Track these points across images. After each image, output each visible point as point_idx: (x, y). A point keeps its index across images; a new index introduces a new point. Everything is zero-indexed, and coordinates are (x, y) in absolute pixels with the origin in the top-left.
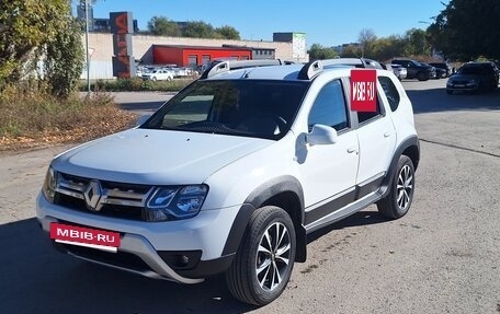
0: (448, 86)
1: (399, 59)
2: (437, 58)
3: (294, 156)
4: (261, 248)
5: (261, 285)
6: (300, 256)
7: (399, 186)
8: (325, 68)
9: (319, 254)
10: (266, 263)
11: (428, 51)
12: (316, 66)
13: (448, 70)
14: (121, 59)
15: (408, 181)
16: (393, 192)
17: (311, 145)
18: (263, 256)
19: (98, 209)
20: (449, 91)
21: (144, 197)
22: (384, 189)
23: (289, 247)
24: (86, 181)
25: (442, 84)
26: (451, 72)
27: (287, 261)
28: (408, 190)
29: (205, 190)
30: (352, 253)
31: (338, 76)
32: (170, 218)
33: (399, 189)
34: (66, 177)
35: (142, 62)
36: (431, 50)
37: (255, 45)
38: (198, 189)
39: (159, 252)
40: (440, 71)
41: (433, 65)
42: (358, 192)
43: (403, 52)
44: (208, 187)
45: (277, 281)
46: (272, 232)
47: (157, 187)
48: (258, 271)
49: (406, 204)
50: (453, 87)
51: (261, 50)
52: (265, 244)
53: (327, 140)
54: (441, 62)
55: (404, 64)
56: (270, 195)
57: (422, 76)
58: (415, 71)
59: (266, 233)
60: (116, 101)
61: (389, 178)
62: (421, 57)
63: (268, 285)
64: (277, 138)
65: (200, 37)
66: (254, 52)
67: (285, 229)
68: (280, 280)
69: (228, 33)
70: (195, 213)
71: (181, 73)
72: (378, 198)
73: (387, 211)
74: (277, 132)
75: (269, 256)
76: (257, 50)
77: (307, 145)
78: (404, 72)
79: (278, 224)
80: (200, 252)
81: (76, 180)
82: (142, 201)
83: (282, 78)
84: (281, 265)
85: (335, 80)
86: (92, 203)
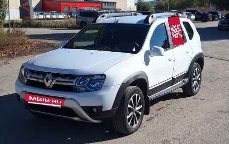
0: (219, 25)
1: (190, 9)
2: (212, 8)
3: (144, 61)
4: (129, 106)
5: (129, 124)
6: (147, 112)
7: (194, 79)
8: (157, 17)
9: (154, 112)
10: (131, 114)
11: (207, 4)
12: (152, 17)
13: (219, 16)
14: (24, 8)
15: (198, 76)
16: (191, 82)
17: (151, 57)
18: (130, 110)
19: (51, 87)
20: (219, 28)
21: (75, 81)
22: (186, 80)
23: (141, 107)
24: (44, 74)
25: (215, 24)
26: (220, 17)
27: (140, 113)
28: (198, 81)
29: (104, 77)
30: (171, 112)
31: (163, 22)
32: (87, 91)
33: (194, 80)
34: (33, 72)
35: (35, 10)
36: (209, 4)
38: (100, 77)
39: (82, 107)
40: (214, 16)
41: (210, 13)
42: (174, 81)
43: (192, 5)
44: (105, 76)
45: (136, 123)
46: (134, 98)
47: (81, 76)
48: (128, 117)
49: (197, 88)
50: (221, 26)
51: (108, 3)
52: (131, 104)
53: (160, 54)
54: (214, 11)
55: (193, 12)
56: (133, 80)
57: (204, 19)
58: (199, 17)
59: (132, 99)
60: (27, 33)
61: (189, 74)
62: (203, 8)
63: (132, 124)
64: (136, 53)
66: (103, 4)
67: (140, 98)
68: (137, 122)
70: (99, 88)
71: (60, 17)
72: (183, 84)
73: (188, 92)
74: (134, 50)
75: (133, 110)
76: (105, 3)
77: (150, 56)
78: (193, 17)
79: (137, 95)
80: (102, 106)
81: (38, 73)
82: (73, 83)
83: (136, 23)
84: (138, 115)
85: (162, 24)
86: (48, 84)
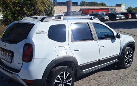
37: (110, 8)
51: (111, 9)
65: (95, 6)
69: (103, 4)
76: (110, 9)
